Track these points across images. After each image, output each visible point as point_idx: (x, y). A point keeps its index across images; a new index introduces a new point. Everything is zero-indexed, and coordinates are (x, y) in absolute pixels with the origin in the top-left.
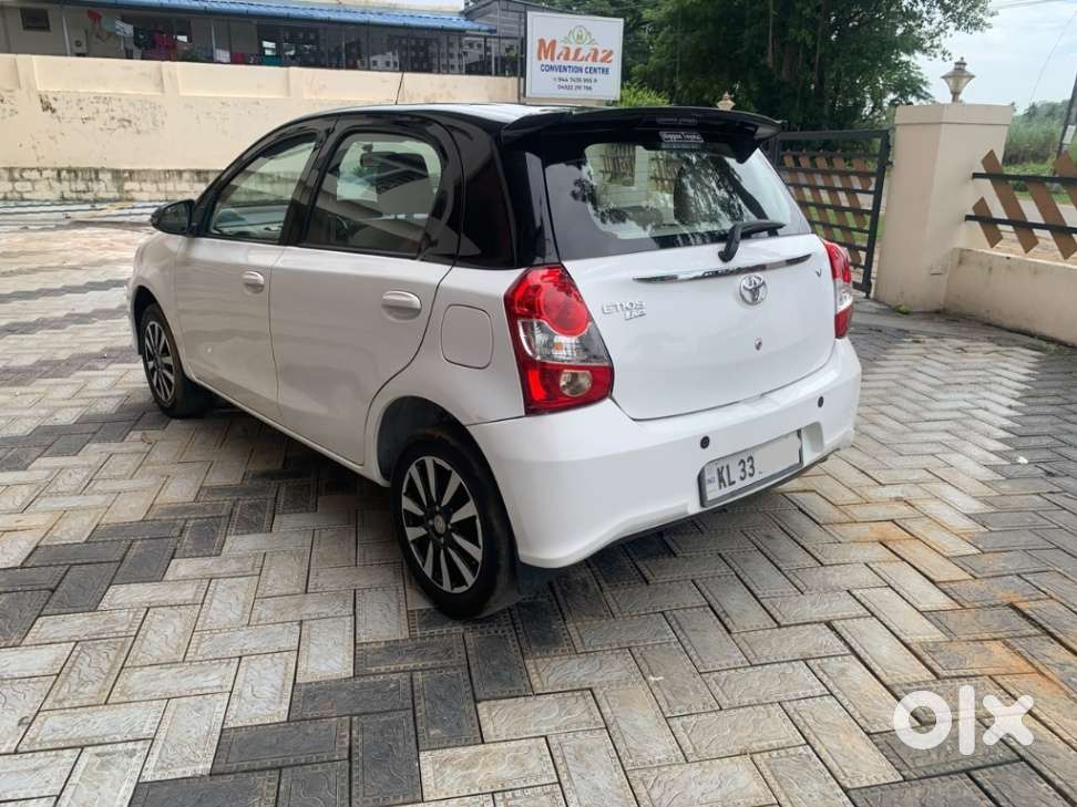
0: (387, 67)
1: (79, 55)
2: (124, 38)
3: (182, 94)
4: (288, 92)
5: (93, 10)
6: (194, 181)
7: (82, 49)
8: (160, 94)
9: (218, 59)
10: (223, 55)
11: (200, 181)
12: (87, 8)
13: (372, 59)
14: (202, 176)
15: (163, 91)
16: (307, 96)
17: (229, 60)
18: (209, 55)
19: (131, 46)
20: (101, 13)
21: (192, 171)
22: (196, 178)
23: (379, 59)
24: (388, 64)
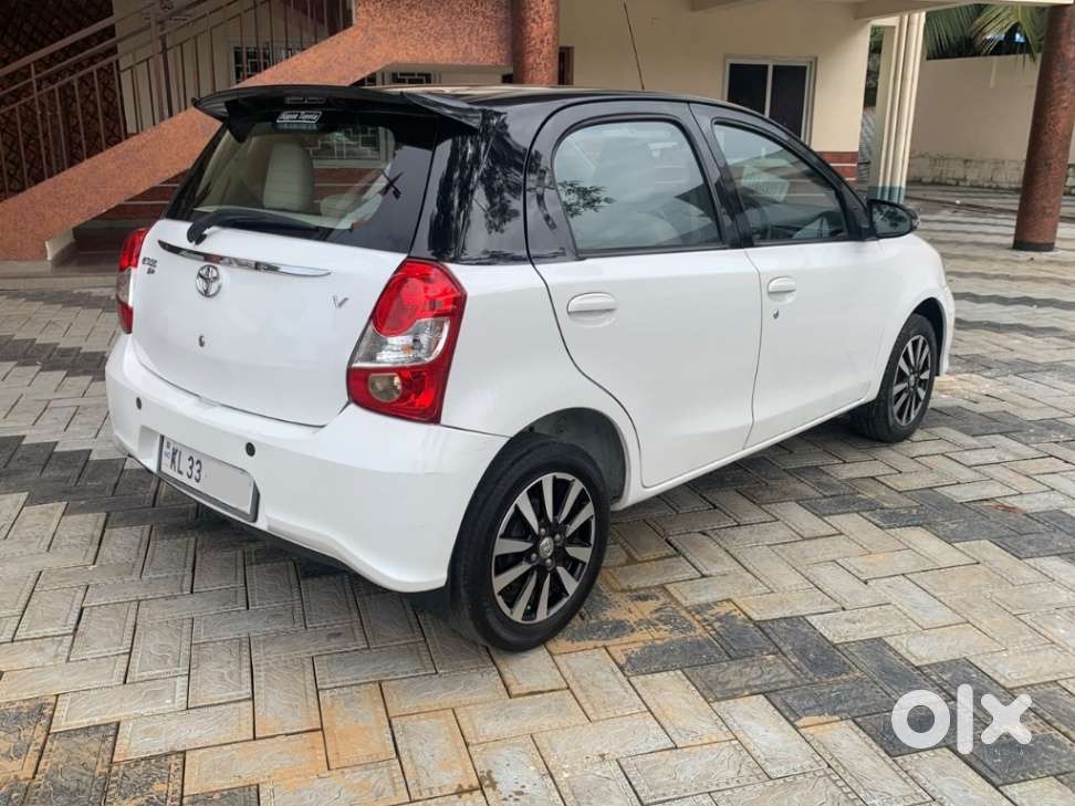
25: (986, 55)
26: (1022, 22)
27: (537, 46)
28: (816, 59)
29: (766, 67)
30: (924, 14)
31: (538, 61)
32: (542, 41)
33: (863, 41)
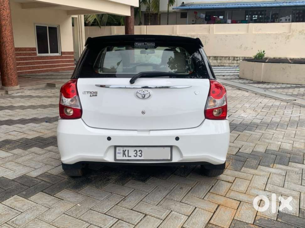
0: (286, 21)
1: (193, 24)
2: (203, 18)
3: (214, 33)
4: (248, 32)
5: (196, 11)
6: (213, 60)
7: (194, 22)
8: (208, 34)
9: (228, 22)
10: (229, 21)
11: (215, 60)
12: (194, 11)
13: (281, 18)
14: (216, 58)
15: (209, 33)
16: (254, 32)
17: (230, 22)
18: (225, 21)
19: (204, 20)
20: (197, 12)
21: (213, 57)
22: (214, 59)
23: (283, 19)
24: (286, 20)
25: (90, 26)
26: (97, 18)
27: (6, 18)
28: (59, 25)
29: (46, 27)
30: (83, 15)
31: (7, 23)
32: (7, 16)
33: (70, 21)
